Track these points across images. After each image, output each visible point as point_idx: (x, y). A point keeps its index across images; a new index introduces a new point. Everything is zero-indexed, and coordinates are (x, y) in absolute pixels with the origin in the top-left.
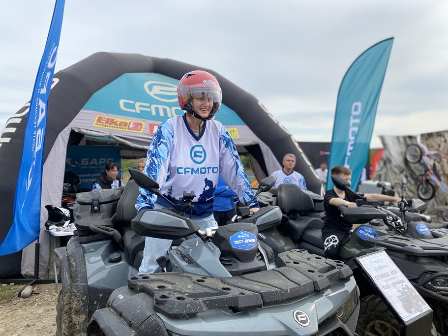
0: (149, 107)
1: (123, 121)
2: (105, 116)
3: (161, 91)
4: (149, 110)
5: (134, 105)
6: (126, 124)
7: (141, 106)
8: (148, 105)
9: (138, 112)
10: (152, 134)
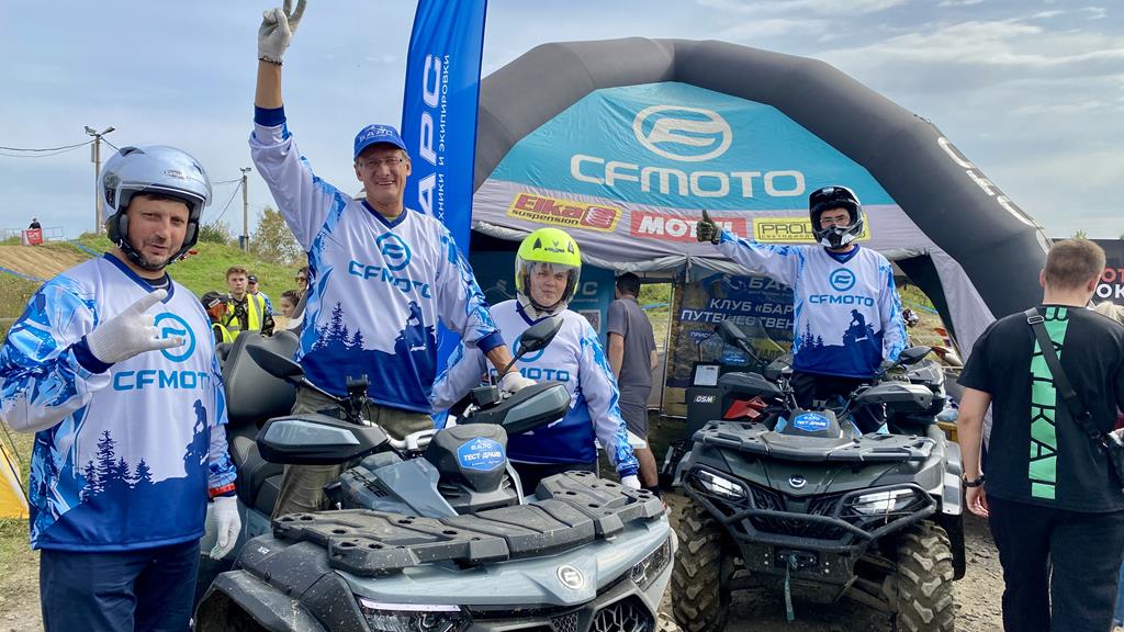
0: (636, 173)
1: (573, 204)
2: (536, 193)
3: (671, 132)
4: (636, 179)
5: (603, 166)
6: (577, 212)
7: (617, 170)
9: (610, 184)
10: (634, 235)
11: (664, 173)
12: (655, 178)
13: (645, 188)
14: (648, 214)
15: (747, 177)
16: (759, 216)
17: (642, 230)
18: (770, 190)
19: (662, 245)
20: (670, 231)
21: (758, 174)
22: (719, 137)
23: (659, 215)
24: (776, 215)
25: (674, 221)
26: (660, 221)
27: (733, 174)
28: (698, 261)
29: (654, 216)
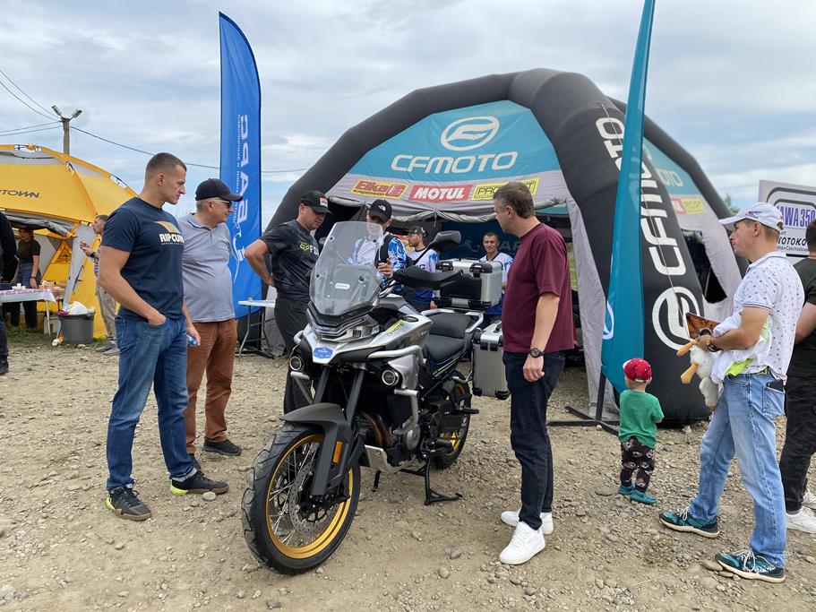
0: (427, 162)
1: (385, 184)
2: (368, 179)
3: (464, 133)
4: (424, 166)
5: (410, 160)
6: (385, 188)
7: (417, 162)
8: (428, 158)
9: (410, 170)
10: (411, 199)
11: (441, 160)
12: (436, 163)
13: (427, 171)
14: (422, 186)
15: (485, 158)
16: (481, 183)
17: (415, 197)
18: (495, 167)
19: (424, 205)
20: (430, 196)
21: (493, 156)
22: (489, 132)
23: (427, 187)
24: (490, 182)
25: (434, 190)
26: (427, 190)
27: (480, 157)
28: (440, 214)
29: (424, 187)
